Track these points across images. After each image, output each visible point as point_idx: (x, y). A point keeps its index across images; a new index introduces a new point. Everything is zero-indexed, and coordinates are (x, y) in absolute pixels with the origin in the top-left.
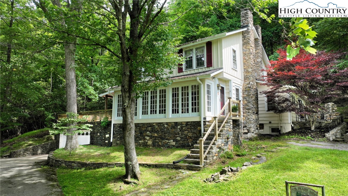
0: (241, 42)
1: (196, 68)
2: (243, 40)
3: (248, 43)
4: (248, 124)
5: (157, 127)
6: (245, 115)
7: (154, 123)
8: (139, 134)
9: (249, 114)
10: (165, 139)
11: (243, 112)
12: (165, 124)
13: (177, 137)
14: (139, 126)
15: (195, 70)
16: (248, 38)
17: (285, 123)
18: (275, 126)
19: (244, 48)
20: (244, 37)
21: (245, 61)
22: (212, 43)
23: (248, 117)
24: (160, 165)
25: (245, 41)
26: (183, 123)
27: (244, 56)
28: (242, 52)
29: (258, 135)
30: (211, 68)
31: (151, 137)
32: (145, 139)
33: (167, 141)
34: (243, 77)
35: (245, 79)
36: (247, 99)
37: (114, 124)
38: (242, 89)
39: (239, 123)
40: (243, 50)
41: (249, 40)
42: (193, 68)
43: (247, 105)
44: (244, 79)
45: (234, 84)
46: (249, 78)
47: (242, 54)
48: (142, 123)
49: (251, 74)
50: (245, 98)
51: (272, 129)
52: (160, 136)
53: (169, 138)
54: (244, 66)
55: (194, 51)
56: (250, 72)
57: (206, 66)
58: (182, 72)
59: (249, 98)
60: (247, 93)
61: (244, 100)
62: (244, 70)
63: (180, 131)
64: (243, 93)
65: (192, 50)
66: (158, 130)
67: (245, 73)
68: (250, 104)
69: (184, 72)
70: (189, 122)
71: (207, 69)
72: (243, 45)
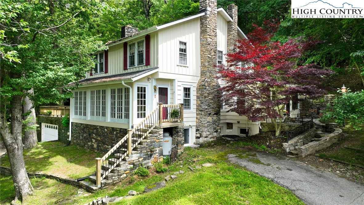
0: (199, 30)
1: (138, 65)
2: (201, 28)
3: (206, 32)
4: (200, 127)
5: (100, 130)
6: (198, 117)
7: (98, 126)
8: (88, 136)
9: (201, 116)
10: (106, 144)
11: (197, 114)
12: (105, 128)
13: (113, 143)
14: (88, 127)
15: (137, 68)
16: (206, 25)
17: (253, 124)
18: (243, 126)
19: (201, 38)
20: (202, 24)
21: (202, 53)
22: (150, 36)
23: (201, 120)
24: (68, 181)
25: (203, 28)
26: (117, 129)
27: (201, 47)
28: (200, 42)
29: (216, 138)
30: (149, 67)
31: (96, 140)
32: (92, 142)
33: (107, 146)
34: (200, 72)
35: (202, 75)
36: (201, 99)
37: (72, 122)
38: (196, 86)
39: (178, 130)
40: (200, 40)
41: (207, 27)
42: (135, 66)
43: (201, 106)
44: (200, 75)
45: (180, 84)
46: (205, 73)
47: (200, 44)
48: (90, 125)
49: (207, 69)
50: (199, 98)
51: (240, 129)
52: (102, 140)
53: (108, 143)
54: (201, 60)
55: (136, 46)
56: (207, 67)
57: (145, 65)
58: (127, 69)
59: (202, 98)
60: (201, 92)
61: (198, 100)
62: (201, 64)
63: (116, 137)
64: (197, 91)
65: (134, 44)
66: (101, 134)
67: (202, 67)
68: (203, 105)
69: (129, 70)
70: (122, 129)
71: (146, 68)
72: (201, 33)
